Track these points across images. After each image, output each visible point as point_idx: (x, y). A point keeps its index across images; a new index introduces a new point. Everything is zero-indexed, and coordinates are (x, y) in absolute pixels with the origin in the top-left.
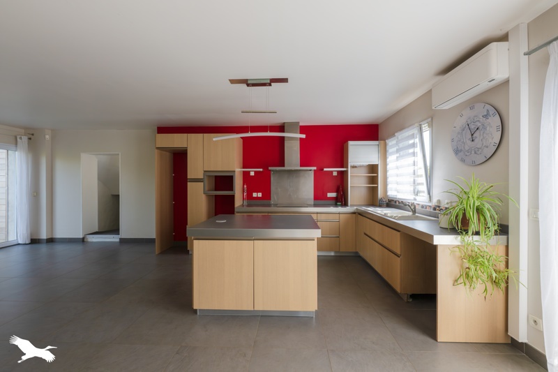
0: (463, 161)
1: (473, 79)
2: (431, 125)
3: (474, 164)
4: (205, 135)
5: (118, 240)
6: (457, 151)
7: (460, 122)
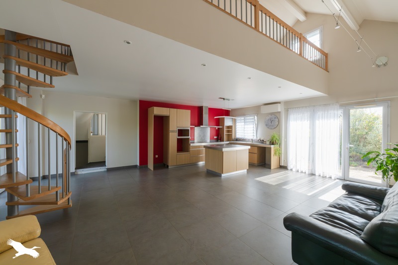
0: (268, 128)
1: (272, 109)
2: (257, 116)
3: (271, 129)
4: (178, 110)
5: (106, 170)
6: (266, 125)
7: (268, 118)
